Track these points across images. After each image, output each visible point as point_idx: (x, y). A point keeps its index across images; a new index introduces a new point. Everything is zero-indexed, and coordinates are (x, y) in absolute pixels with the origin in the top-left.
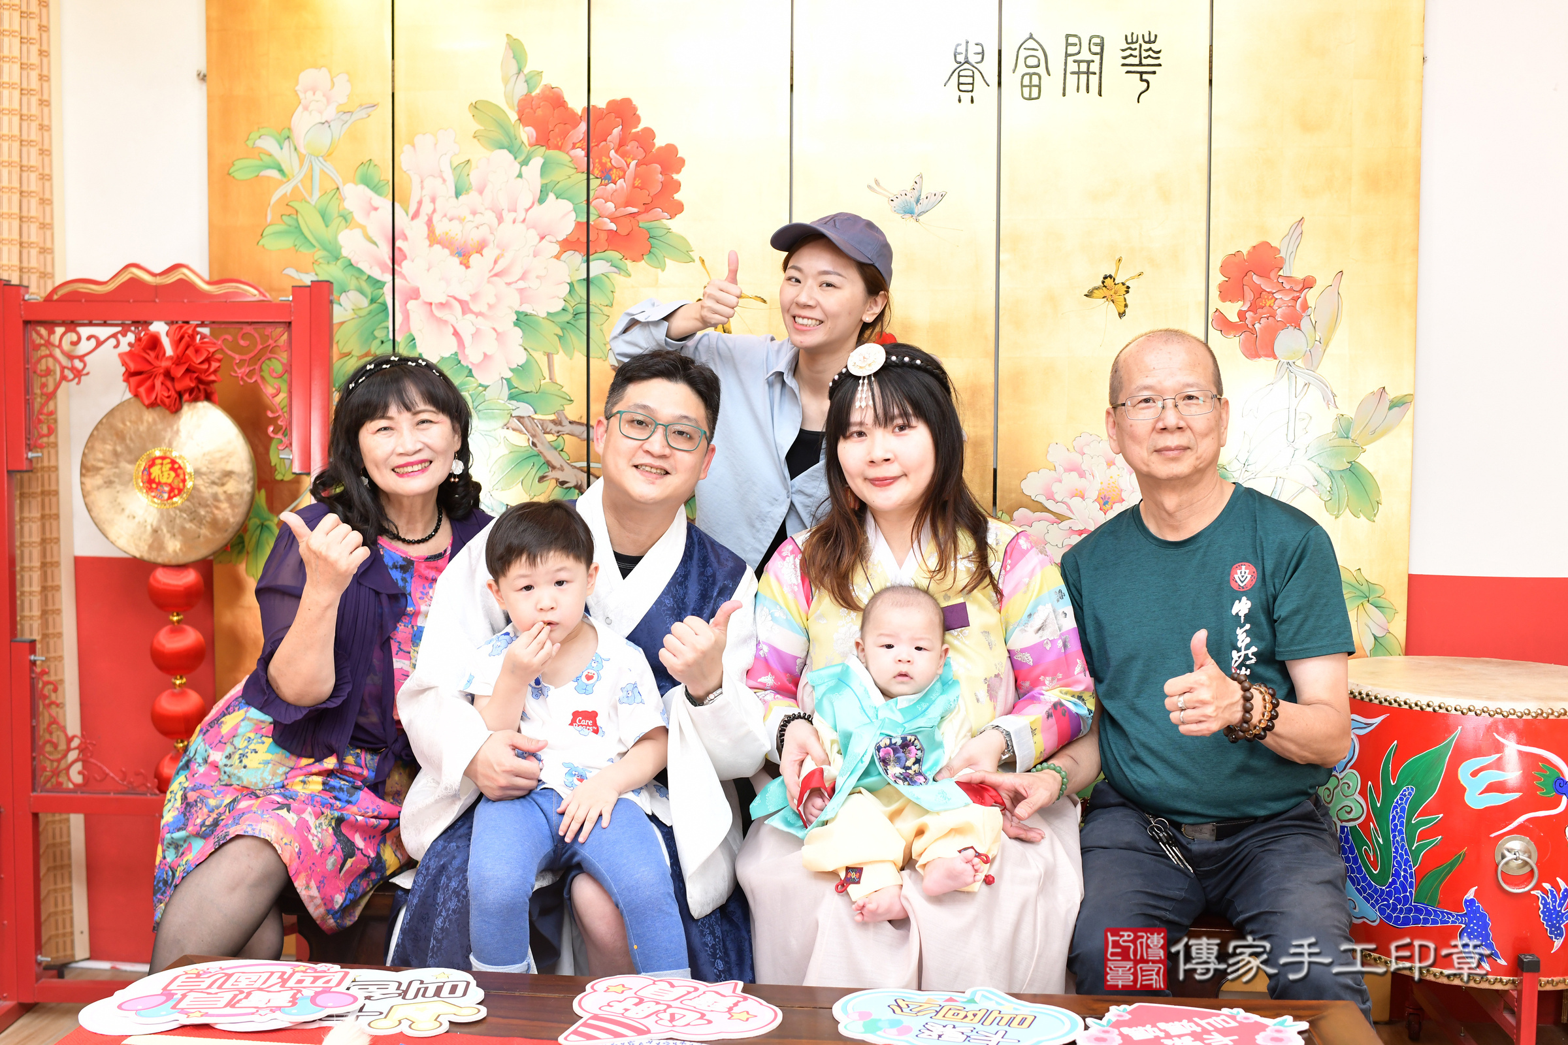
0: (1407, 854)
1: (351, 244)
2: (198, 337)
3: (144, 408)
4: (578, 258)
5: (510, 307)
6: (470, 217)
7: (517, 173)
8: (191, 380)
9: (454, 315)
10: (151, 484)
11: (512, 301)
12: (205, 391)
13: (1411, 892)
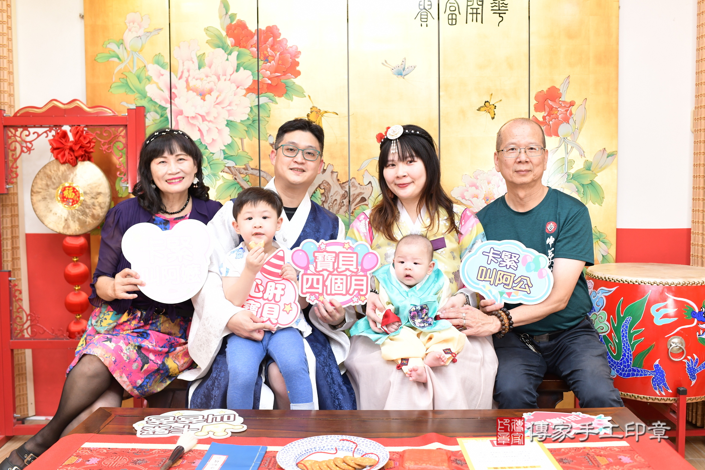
0: (629, 346)
1: (151, 91)
2: (85, 132)
3: (60, 164)
4: (254, 96)
5: (224, 118)
6: (205, 78)
7: (226, 59)
8: (82, 151)
9: (199, 122)
10: (64, 199)
11: (225, 116)
12: (88, 156)
13: (631, 363)
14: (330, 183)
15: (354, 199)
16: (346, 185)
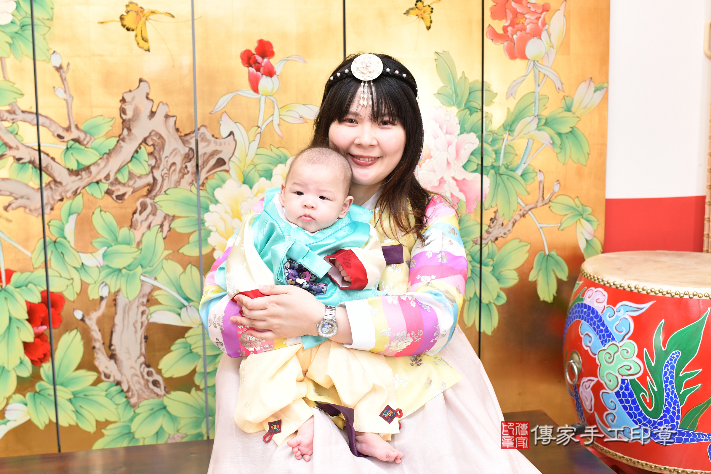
0: (676, 397)
13: (677, 422)
14: (163, 135)
15: (206, 162)
16: (191, 138)
